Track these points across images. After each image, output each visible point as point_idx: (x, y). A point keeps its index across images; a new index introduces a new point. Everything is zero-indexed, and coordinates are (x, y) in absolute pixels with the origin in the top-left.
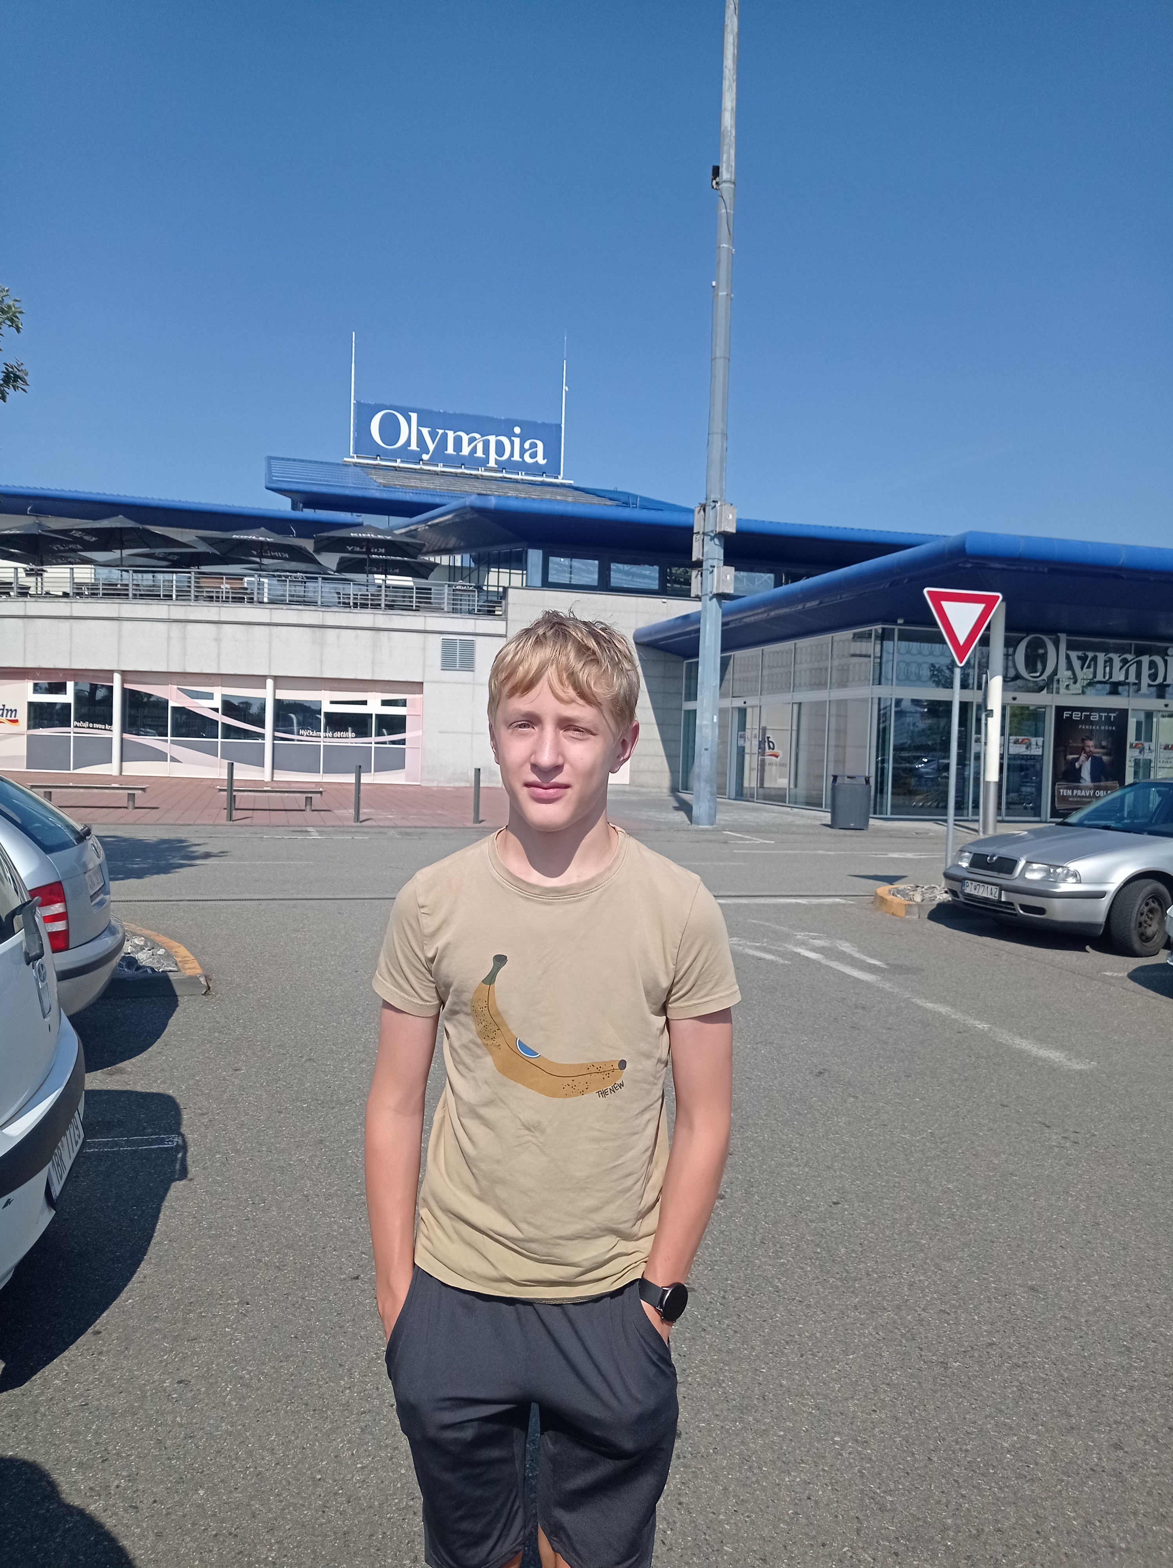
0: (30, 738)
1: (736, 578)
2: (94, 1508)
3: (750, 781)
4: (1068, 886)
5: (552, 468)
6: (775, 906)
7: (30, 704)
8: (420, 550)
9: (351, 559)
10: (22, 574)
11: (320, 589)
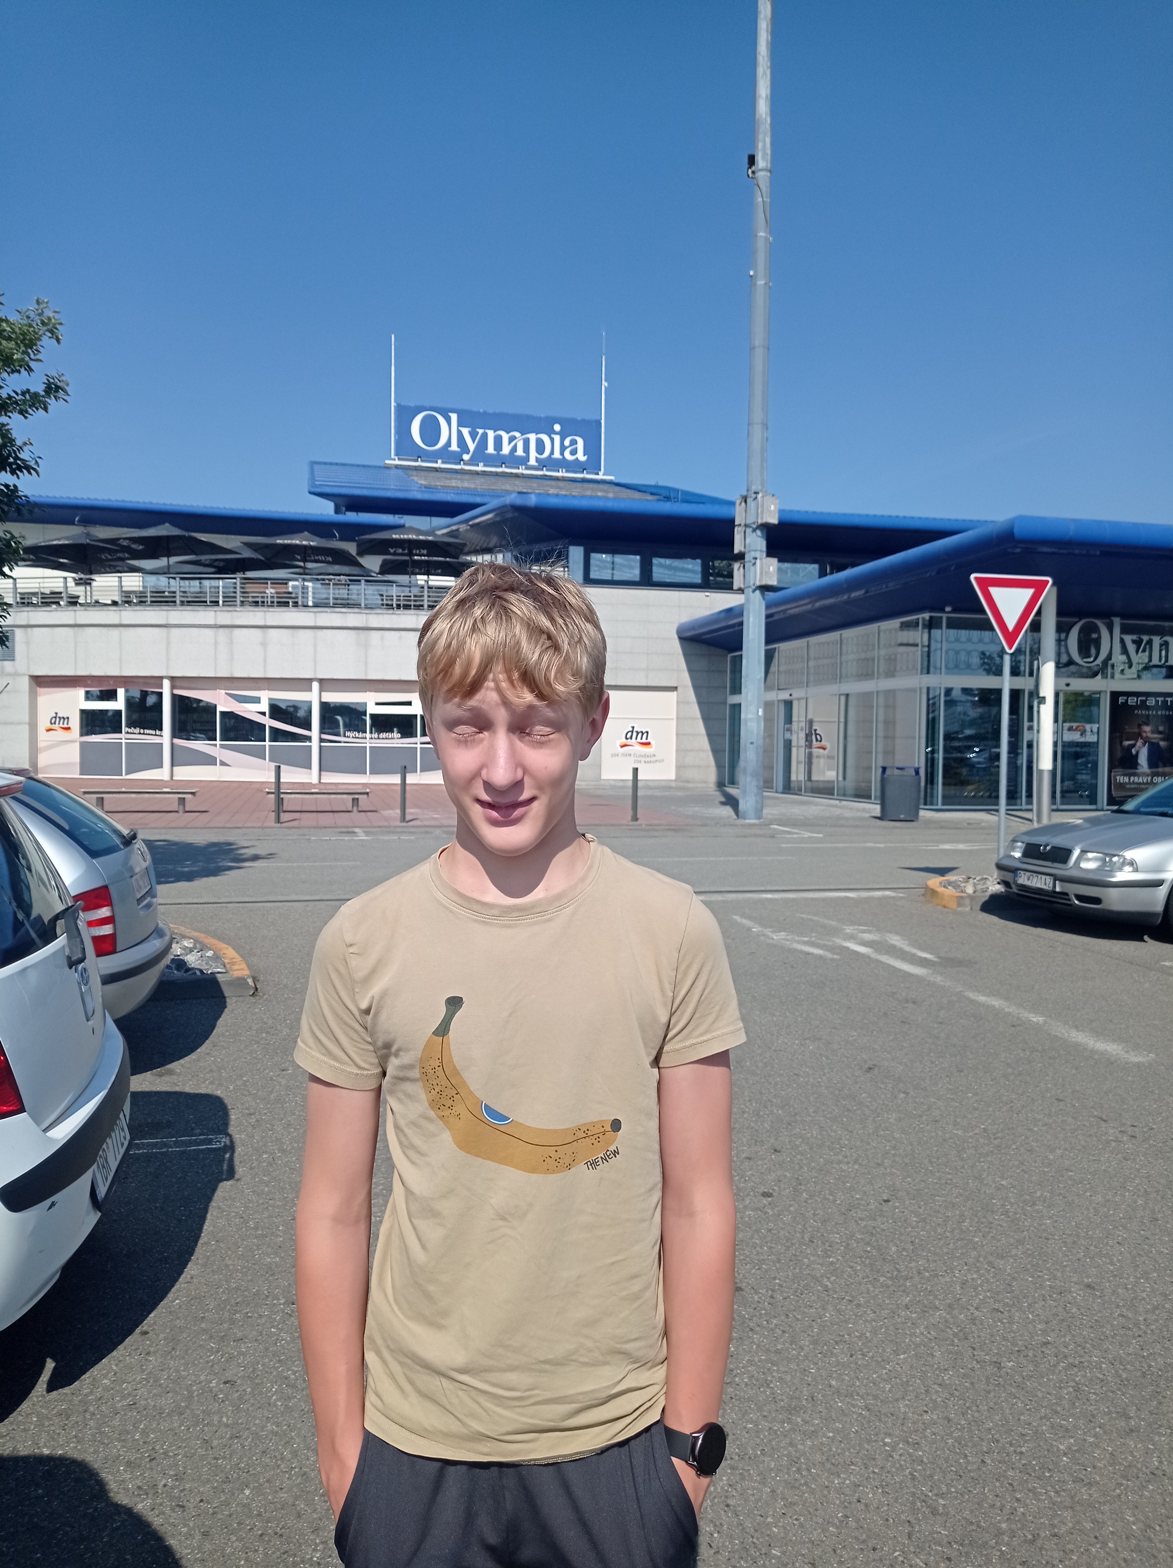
0: (83, 745)
1: (779, 570)
2: (141, 1507)
3: (798, 774)
4: (1125, 875)
5: (593, 464)
6: (824, 900)
7: (83, 712)
8: (462, 550)
9: (393, 561)
10: (71, 583)
11: (363, 591)
